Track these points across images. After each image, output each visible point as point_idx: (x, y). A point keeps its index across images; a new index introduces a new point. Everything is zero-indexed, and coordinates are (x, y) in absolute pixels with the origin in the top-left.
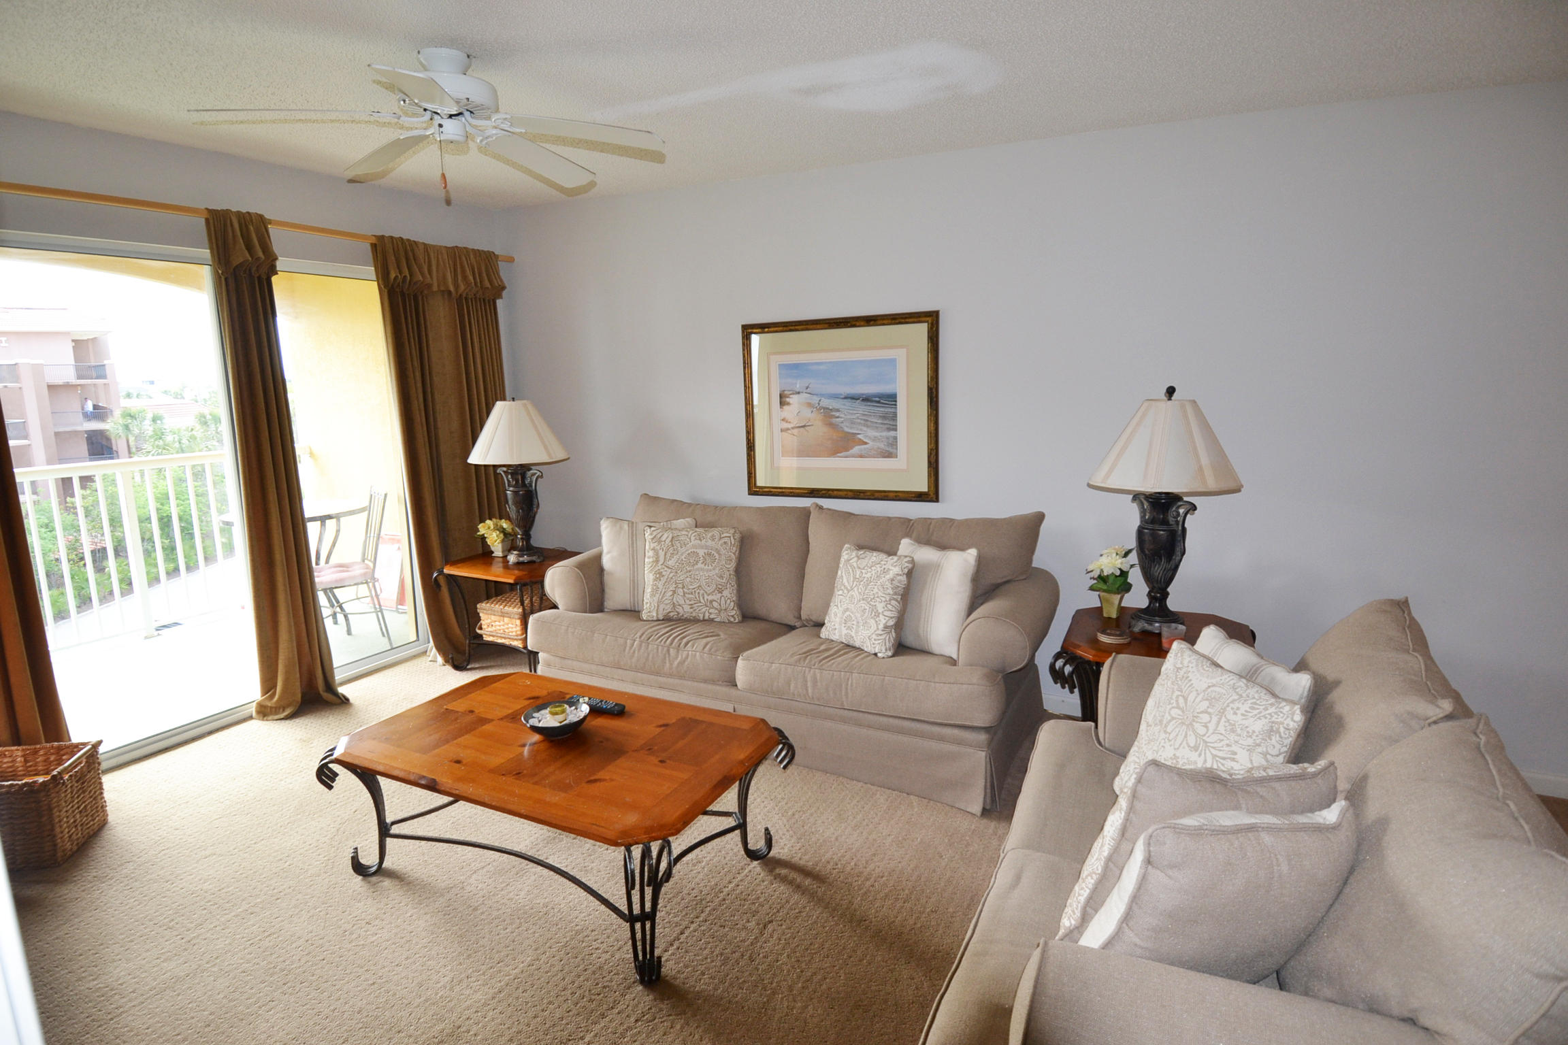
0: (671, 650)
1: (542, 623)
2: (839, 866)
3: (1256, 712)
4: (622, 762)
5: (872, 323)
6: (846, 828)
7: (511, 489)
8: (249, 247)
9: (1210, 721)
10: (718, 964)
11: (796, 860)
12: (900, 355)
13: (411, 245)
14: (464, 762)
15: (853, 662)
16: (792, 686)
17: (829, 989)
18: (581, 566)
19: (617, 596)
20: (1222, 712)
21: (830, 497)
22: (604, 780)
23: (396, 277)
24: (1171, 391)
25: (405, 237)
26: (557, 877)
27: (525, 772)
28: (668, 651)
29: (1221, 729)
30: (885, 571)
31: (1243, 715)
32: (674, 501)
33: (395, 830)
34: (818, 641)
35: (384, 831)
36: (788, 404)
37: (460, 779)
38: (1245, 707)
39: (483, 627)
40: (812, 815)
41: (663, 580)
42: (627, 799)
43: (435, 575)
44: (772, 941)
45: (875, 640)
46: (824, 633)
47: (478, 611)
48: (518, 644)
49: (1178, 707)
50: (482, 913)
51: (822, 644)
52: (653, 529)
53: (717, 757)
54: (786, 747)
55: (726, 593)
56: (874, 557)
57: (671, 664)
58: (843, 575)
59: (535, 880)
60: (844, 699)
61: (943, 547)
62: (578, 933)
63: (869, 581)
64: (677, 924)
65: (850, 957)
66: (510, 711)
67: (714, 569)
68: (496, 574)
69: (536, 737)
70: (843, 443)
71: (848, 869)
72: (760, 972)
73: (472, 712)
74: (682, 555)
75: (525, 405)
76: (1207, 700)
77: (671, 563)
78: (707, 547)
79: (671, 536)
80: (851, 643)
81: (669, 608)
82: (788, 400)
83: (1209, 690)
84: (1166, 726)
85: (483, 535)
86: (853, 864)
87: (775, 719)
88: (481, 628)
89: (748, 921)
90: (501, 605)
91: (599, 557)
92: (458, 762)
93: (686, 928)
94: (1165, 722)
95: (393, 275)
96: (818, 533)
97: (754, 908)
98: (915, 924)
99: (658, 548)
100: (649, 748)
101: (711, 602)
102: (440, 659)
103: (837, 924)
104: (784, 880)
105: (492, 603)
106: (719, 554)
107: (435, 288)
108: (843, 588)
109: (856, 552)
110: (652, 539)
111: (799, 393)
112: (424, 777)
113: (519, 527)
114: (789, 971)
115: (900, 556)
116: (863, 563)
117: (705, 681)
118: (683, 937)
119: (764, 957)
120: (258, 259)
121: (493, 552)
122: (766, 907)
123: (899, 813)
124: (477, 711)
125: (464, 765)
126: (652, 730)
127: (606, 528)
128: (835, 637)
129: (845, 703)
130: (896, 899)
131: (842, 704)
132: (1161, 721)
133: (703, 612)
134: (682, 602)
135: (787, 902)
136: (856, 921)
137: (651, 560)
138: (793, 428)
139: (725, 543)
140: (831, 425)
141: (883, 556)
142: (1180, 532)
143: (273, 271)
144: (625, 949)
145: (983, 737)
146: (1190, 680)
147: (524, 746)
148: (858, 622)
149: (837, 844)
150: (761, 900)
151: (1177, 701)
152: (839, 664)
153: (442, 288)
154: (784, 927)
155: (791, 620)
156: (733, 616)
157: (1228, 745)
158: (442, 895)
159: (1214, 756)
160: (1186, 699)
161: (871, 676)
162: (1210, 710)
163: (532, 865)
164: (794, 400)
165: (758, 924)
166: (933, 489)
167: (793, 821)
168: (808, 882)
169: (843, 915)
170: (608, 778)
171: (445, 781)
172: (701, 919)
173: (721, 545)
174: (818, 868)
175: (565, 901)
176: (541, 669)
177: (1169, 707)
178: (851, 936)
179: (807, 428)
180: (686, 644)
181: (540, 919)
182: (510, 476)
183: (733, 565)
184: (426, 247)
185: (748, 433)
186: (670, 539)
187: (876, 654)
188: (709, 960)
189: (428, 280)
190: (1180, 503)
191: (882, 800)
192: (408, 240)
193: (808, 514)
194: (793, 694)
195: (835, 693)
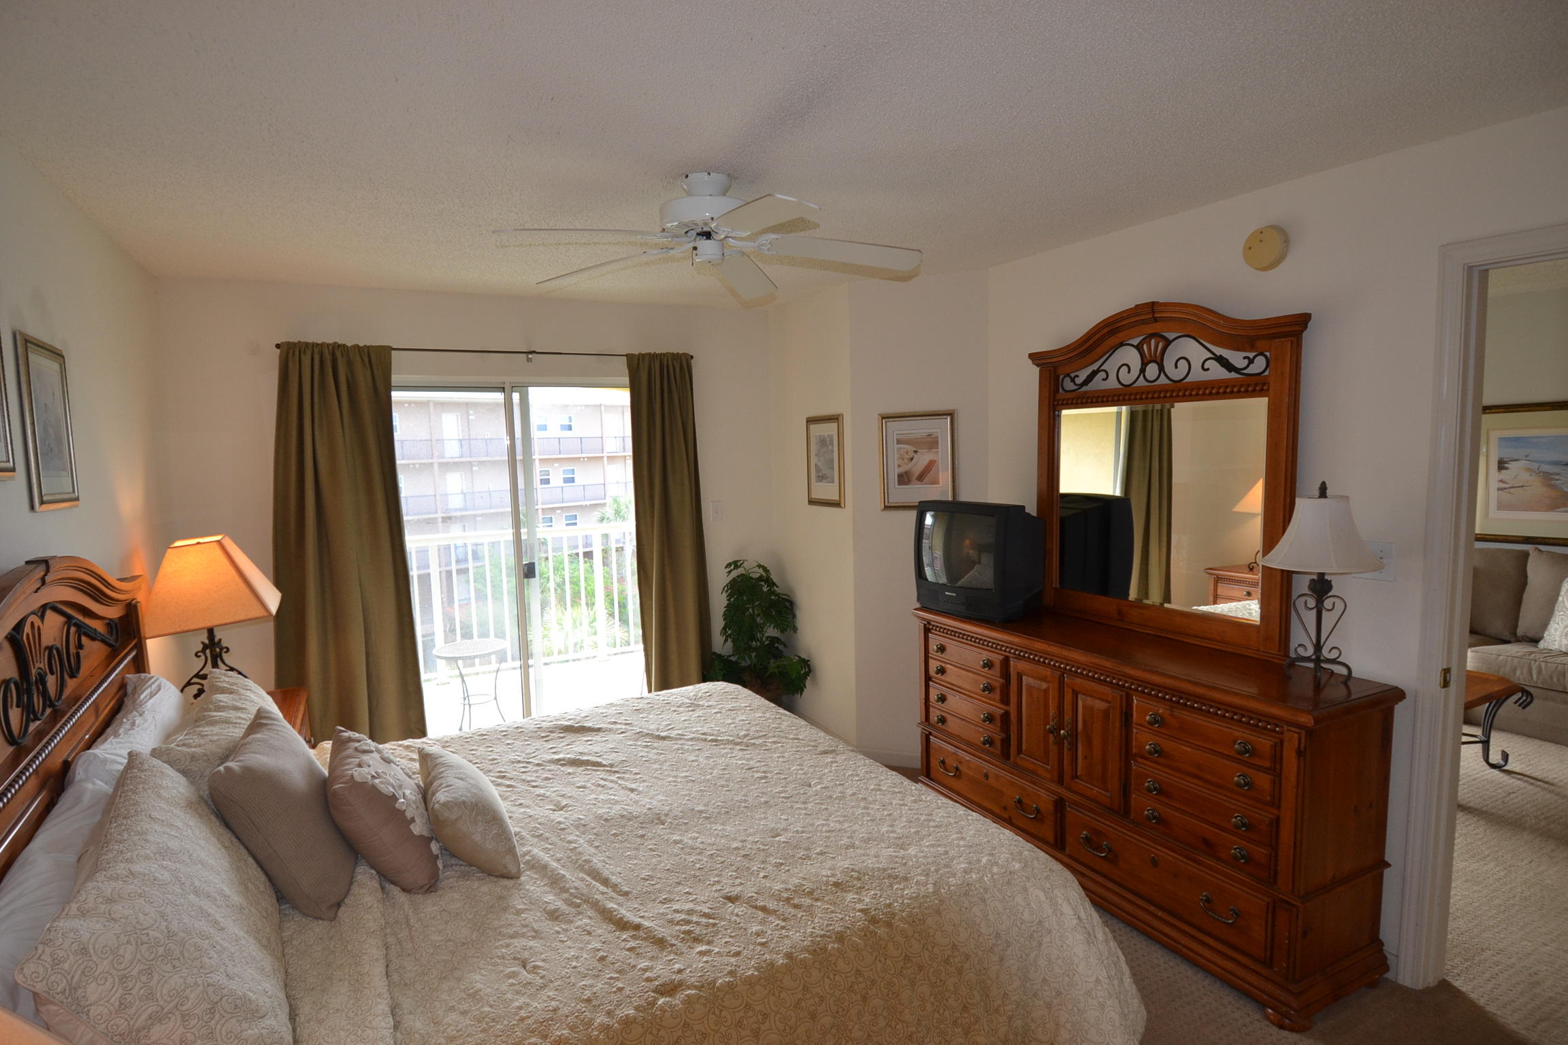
11: (1531, 774)
16: (1518, 672)
21: (1547, 544)
34: (1537, 650)
36: (1506, 468)
46: (1542, 645)
51: (1541, 651)
54: (1527, 695)
70: (1562, 501)
82: (1506, 465)
96: (1537, 570)
104: (1519, 780)
111: (1518, 460)
128: (1555, 647)
135: (1523, 789)
138: (1510, 488)
140: (1553, 487)
150: (1503, 785)
155: (1506, 636)
164: (1511, 465)
179: (1526, 488)
193: (1526, 555)
194: (1519, 679)
195: (1558, 680)
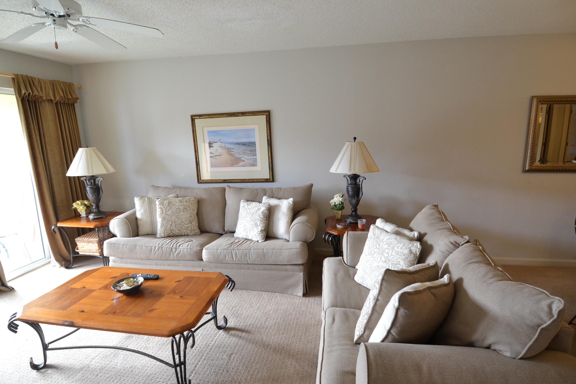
0: (173, 249)
1: (111, 244)
2: (255, 325)
3: (405, 247)
4: (163, 300)
5: (244, 115)
6: (254, 310)
7: (89, 186)
9: (389, 252)
10: (214, 376)
11: (237, 327)
12: (256, 127)
13: (32, 79)
14: (86, 311)
15: (250, 245)
16: (227, 257)
17: (261, 376)
18: (127, 218)
19: (143, 229)
20: (393, 248)
21: (232, 182)
22: (157, 309)
23: (25, 93)
24: (355, 139)
25: (29, 75)
26: (134, 353)
27: (117, 311)
28: (172, 249)
29: (393, 254)
30: (259, 209)
31: (400, 248)
32: (166, 188)
33: (51, 346)
34: (234, 239)
35: (45, 348)
36: (212, 147)
37: (85, 320)
38: (401, 245)
39: (79, 248)
40: (240, 307)
41: (166, 220)
42: (169, 316)
43: (53, 227)
44: (234, 362)
45: (257, 236)
46: (236, 235)
47: (76, 241)
48: (97, 254)
49: (377, 248)
50: (101, 377)
51: (236, 240)
52: (159, 199)
53: (205, 291)
54: (231, 282)
55: (193, 223)
56: (254, 204)
57: (173, 255)
58: (242, 212)
59: (124, 357)
60: (248, 260)
61: (279, 199)
62: (149, 376)
63: (253, 214)
64: (193, 363)
65: (267, 361)
66: (104, 285)
67: (188, 214)
68: (83, 224)
69: (120, 295)
70: (235, 162)
71: (258, 326)
72: (232, 376)
73: (84, 287)
74: (173, 209)
75: (93, 149)
76: (387, 244)
77: (168, 213)
78: (184, 205)
79: (168, 202)
80: (248, 238)
81: (169, 232)
82: (212, 145)
83: (387, 241)
84: (373, 255)
85: (76, 208)
86: (260, 324)
87: (225, 272)
88: (78, 249)
89: (223, 356)
90: (87, 238)
91: (135, 213)
92: (83, 311)
93: (197, 364)
94: (372, 254)
95: (23, 92)
96: (230, 197)
97: (224, 350)
98: (288, 342)
99: (162, 207)
100: (174, 292)
101: (187, 227)
102: (58, 265)
103: (259, 349)
104: (234, 335)
105: (83, 237)
106: (190, 208)
107: (45, 98)
108: (242, 217)
109: (246, 203)
110: (160, 204)
111: (216, 142)
112: (66, 321)
113: (94, 203)
114: (243, 373)
115: (264, 203)
116: (250, 207)
117: (189, 260)
118: (196, 368)
119: (233, 369)
121: (81, 215)
122: (229, 348)
123: (273, 300)
124: (87, 287)
125: (86, 313)
126: (173, 284)
127: (137, 200)
128: (240, 236)
129: (249, 261)
130: (279, 334)
131: (248, 262)
132: (371, 254)
133: (184, 232)
134: (175, 229)
135: (237, 344)
136: (266, 346)
137: (160, 212)
138: (215, 156)
139: (192, 203)
140: (231, 155)
141: (258, 204)
142: (361, 187)
144: (172, 379)
145: (302, 267)
146: (380, 238)
147: (113, 300)
148: (250, 230)
149: (252, 317)
150: (227, 346)
151: (376, 246)
152: (245, 246)
153: (48, 98)
154: (238, 355)
155: (221, 232)
156: (197, 232)
157: (397, 259)
158: (79, 372)
159: (392, 264)
160: (379, 245)
161: (258, 250)
162: (388, 248)
163: (120, 351)
164: (214, 145)
165: (227, 356)
166: (271, 177)
167: (233, 311)
168: (244, 334)
169: (260, 345)
170: (158, 308)
171: (78, 321)
172: (203, 359)
173: (190, 204)
174: (247, 328)
175: (139, 364)
176: (111, 264)
177: (373, 248)
178: (265, 353)
179: (221, 156)
180: (179, 246)
181: (129, 374)
182: (87, 181)
183: (196, 211)
184: (39, 80)
185: (196, 158)
186: (167, 203)
187: (258, 241)
188: (210, 376)
189: (41, 95)
190: (360, 177)
191: (265, 296)
192: (31, 77)
193: (224, 189)
194: (228, 261)
195: (244, 258)
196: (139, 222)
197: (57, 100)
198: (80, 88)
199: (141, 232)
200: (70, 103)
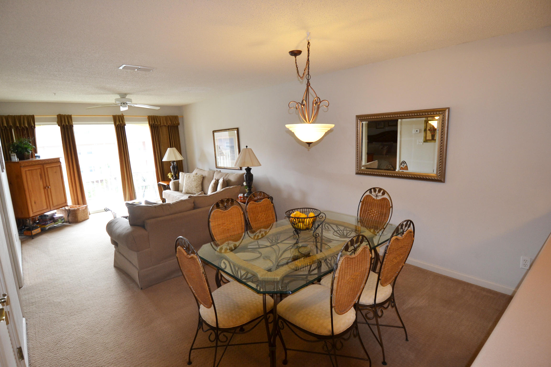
5: (229, 130)
8: (119, 121)
12: (234, 137)
13: (156, 117)
18: (174, 182)
19: (180, 188)
21: (227, 169)
41: (187, 185)
52: (186, 174)
55: (198, 188)
77: (188, 182)
78: (195, 178)
79: (188, 176)
81: (187, 191)
85: (168, 176)
91: (179, 181)
95: (151, 123)
99: (186, 178)
101: (195, 190)
106: (197, 180)
107: (162, 125)
113: (174, 174)
120: (121, 123)
127: (180, 174)
133: (193, 192)
134: (189, 190)
137: (185, 181)
139: (199, 178)
143: (125, 125)
153: (164, 125)
185: (215, 154)
189: (161, 123)
190: (250, 169)
193: (215, 172)
196: (180, 185)
197: (168, 125)
198: (182, 117)
199: (179, 190)
200: (175, 126)
